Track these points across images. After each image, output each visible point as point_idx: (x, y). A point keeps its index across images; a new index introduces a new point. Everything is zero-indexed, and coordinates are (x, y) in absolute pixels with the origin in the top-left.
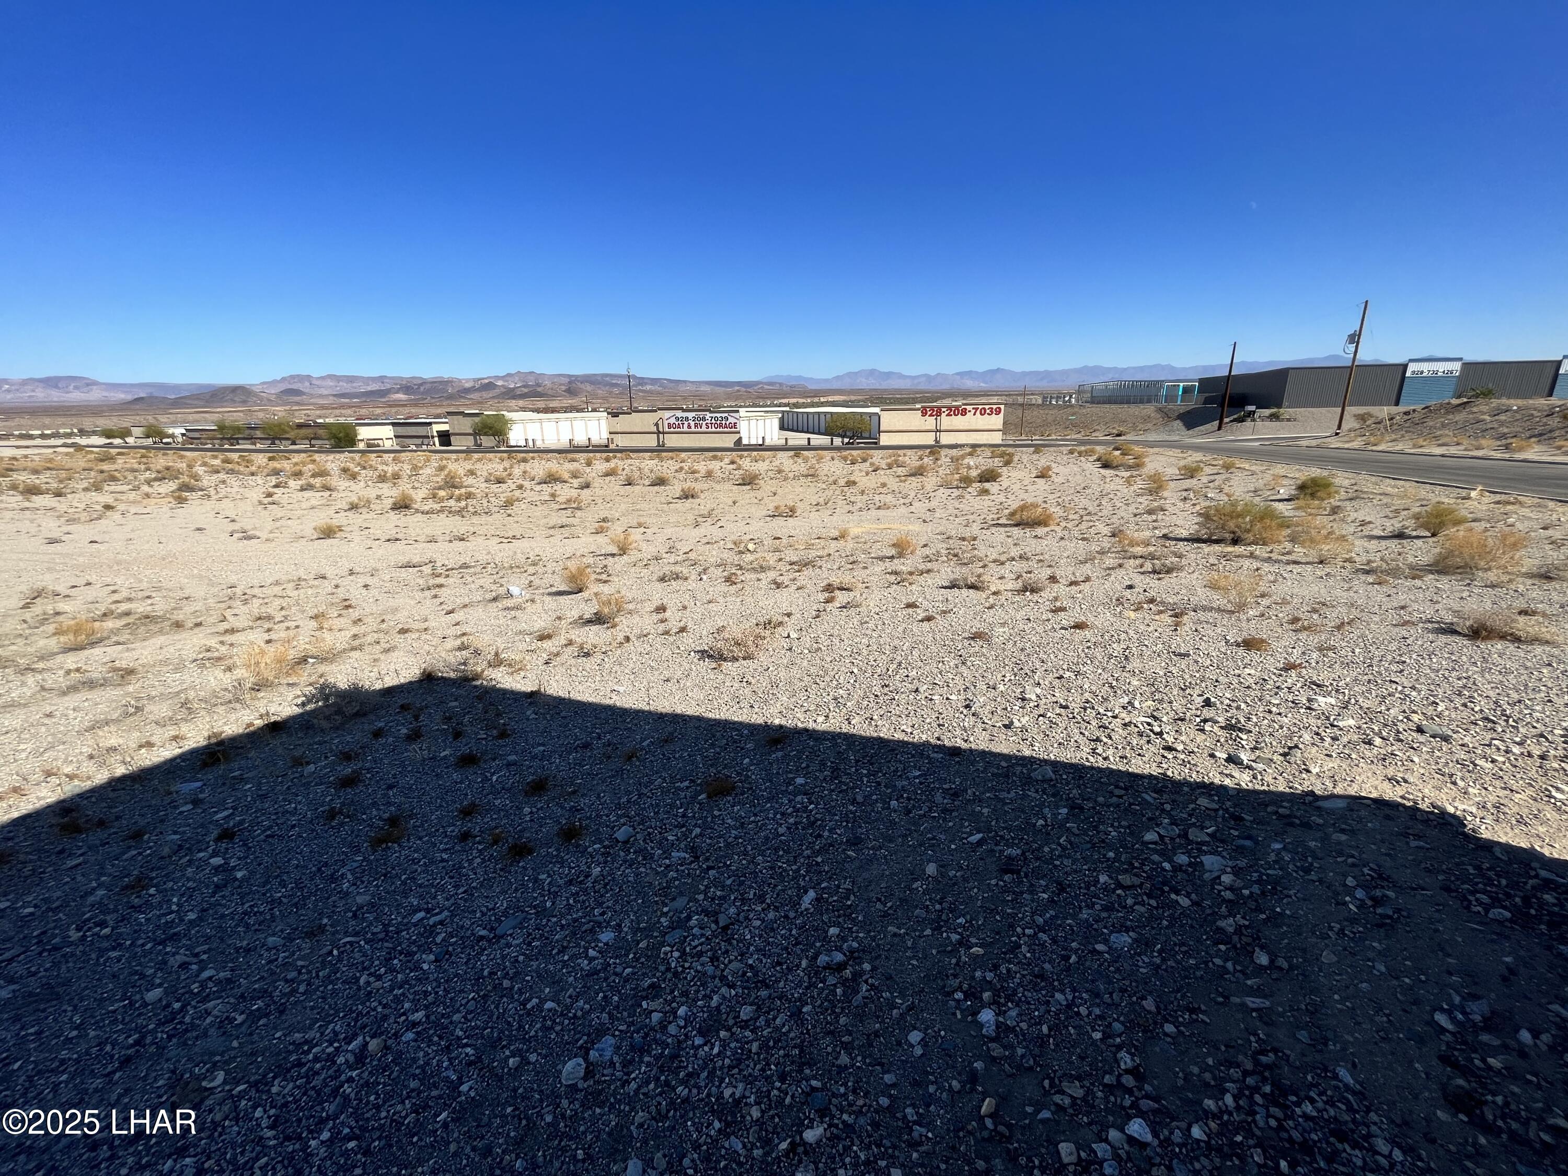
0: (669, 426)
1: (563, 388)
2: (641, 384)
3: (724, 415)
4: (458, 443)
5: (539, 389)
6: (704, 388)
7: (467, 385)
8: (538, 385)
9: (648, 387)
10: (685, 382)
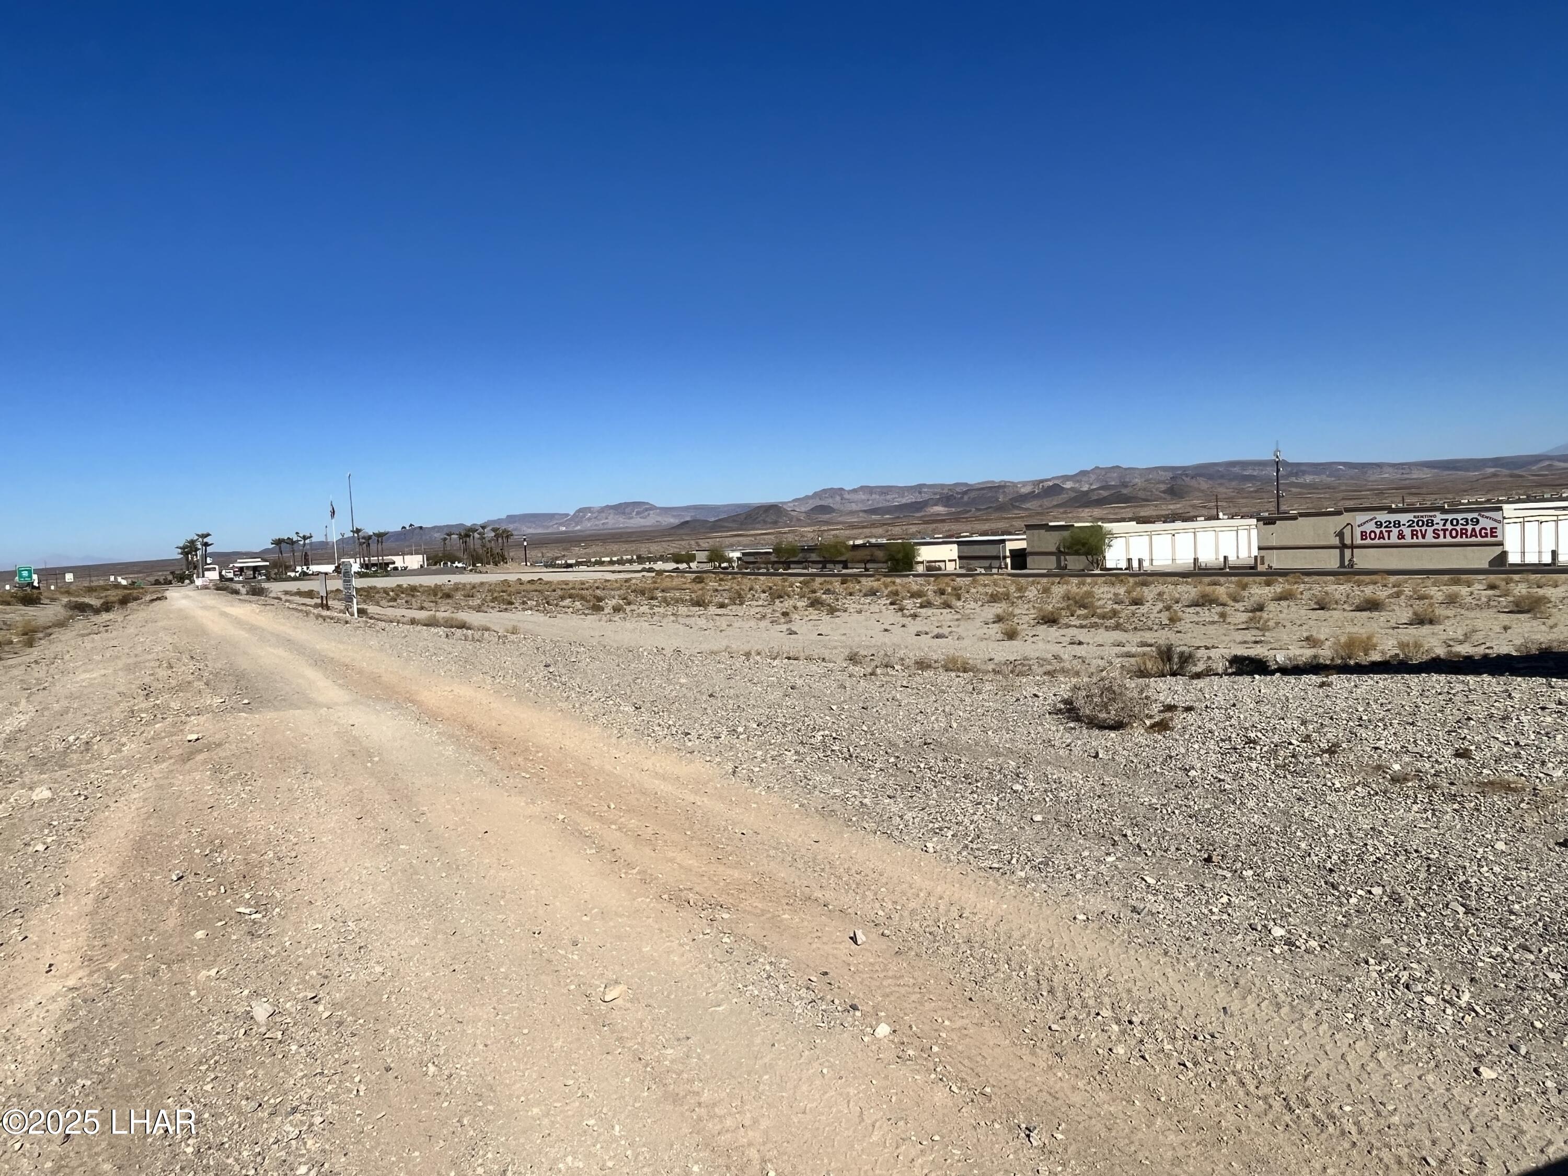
0: (1364, 535)
1: (1163, 487)
2: (1296, 475)
3: (1470, 516)
4: (1035, 565)
5: (1125, 491)
6: (1416, 474)
7: (1024, 490)
8: (1125, 485)
9: (1308, 479)
10: (1379, 466)
